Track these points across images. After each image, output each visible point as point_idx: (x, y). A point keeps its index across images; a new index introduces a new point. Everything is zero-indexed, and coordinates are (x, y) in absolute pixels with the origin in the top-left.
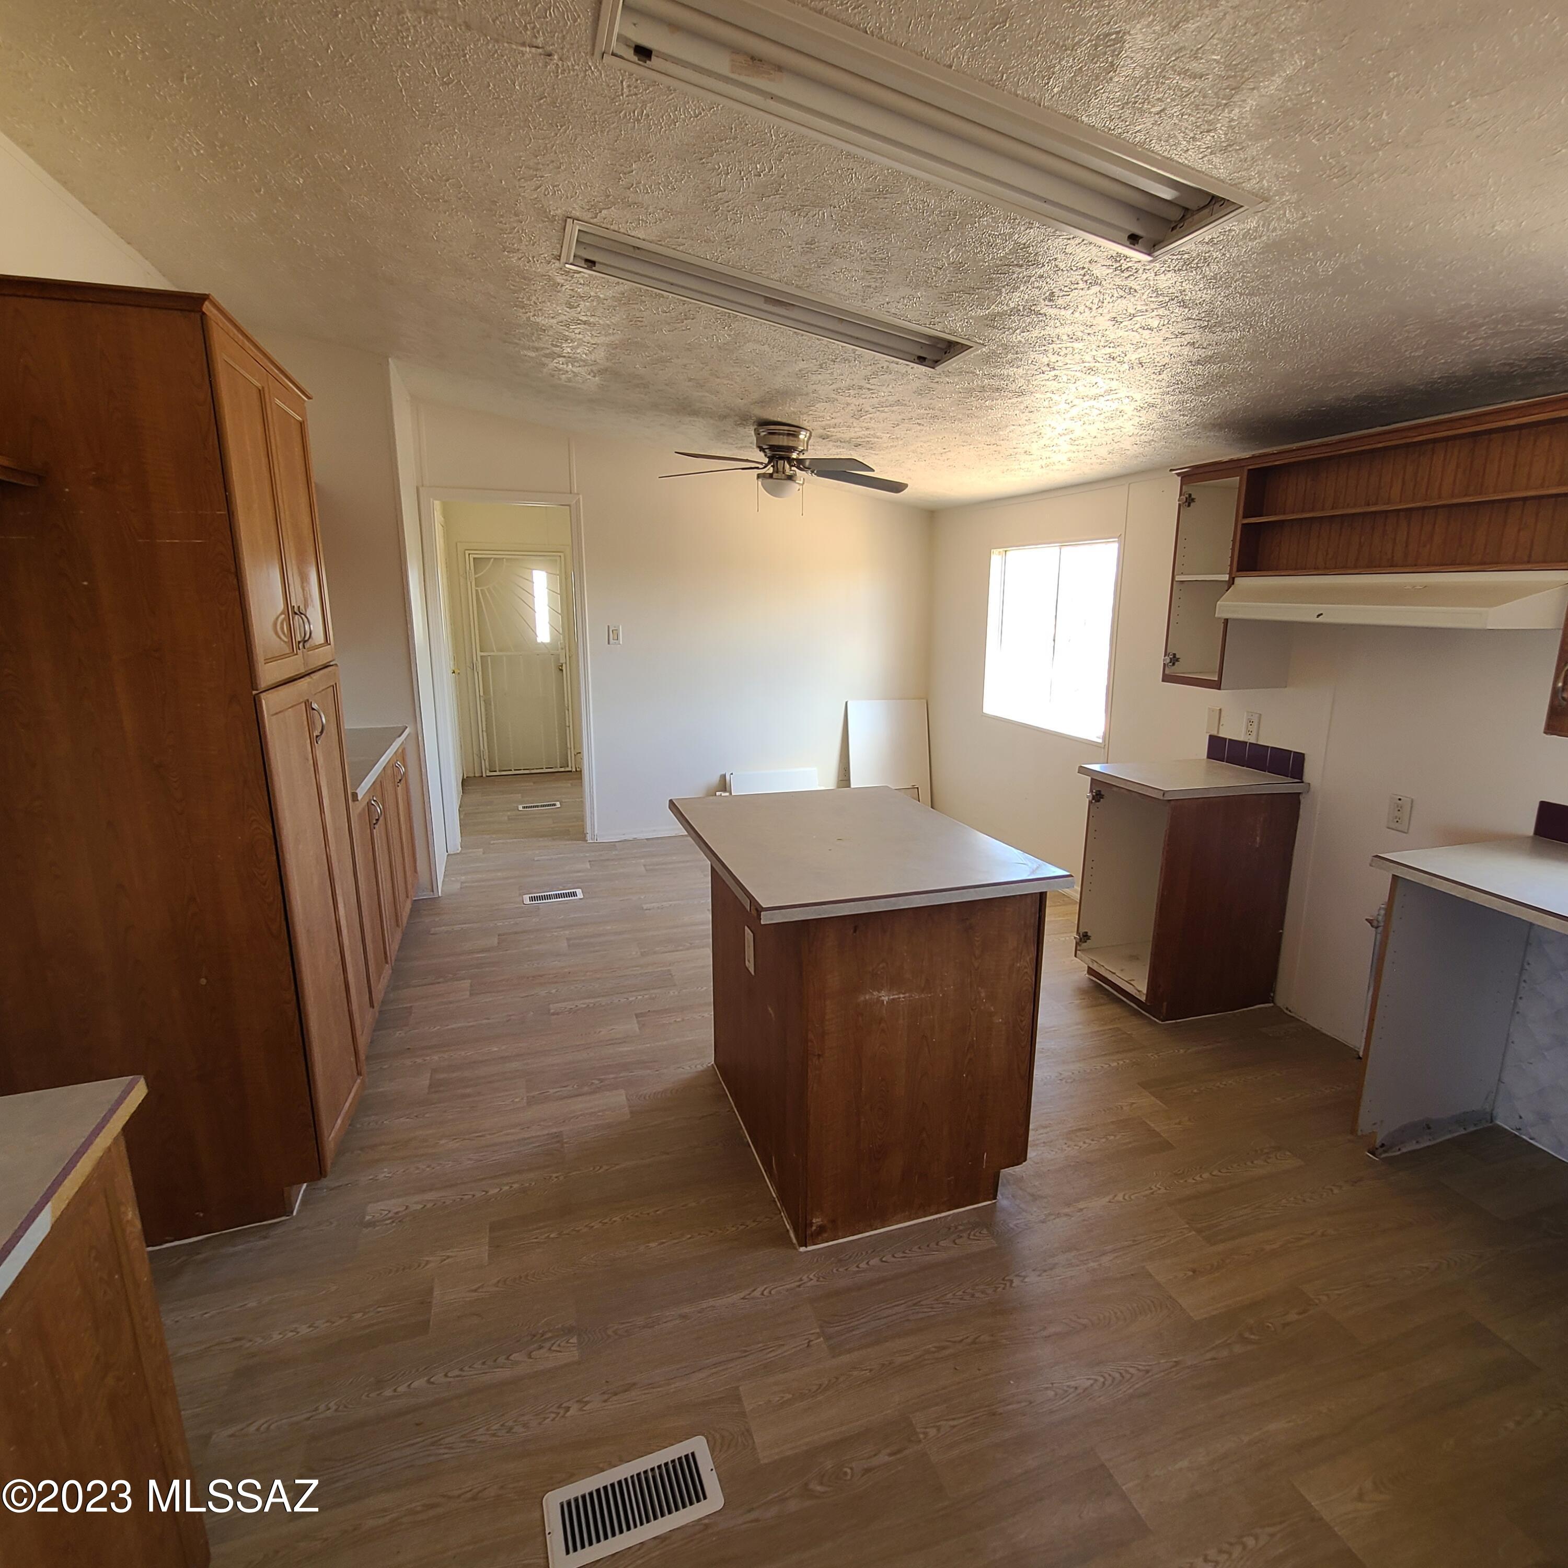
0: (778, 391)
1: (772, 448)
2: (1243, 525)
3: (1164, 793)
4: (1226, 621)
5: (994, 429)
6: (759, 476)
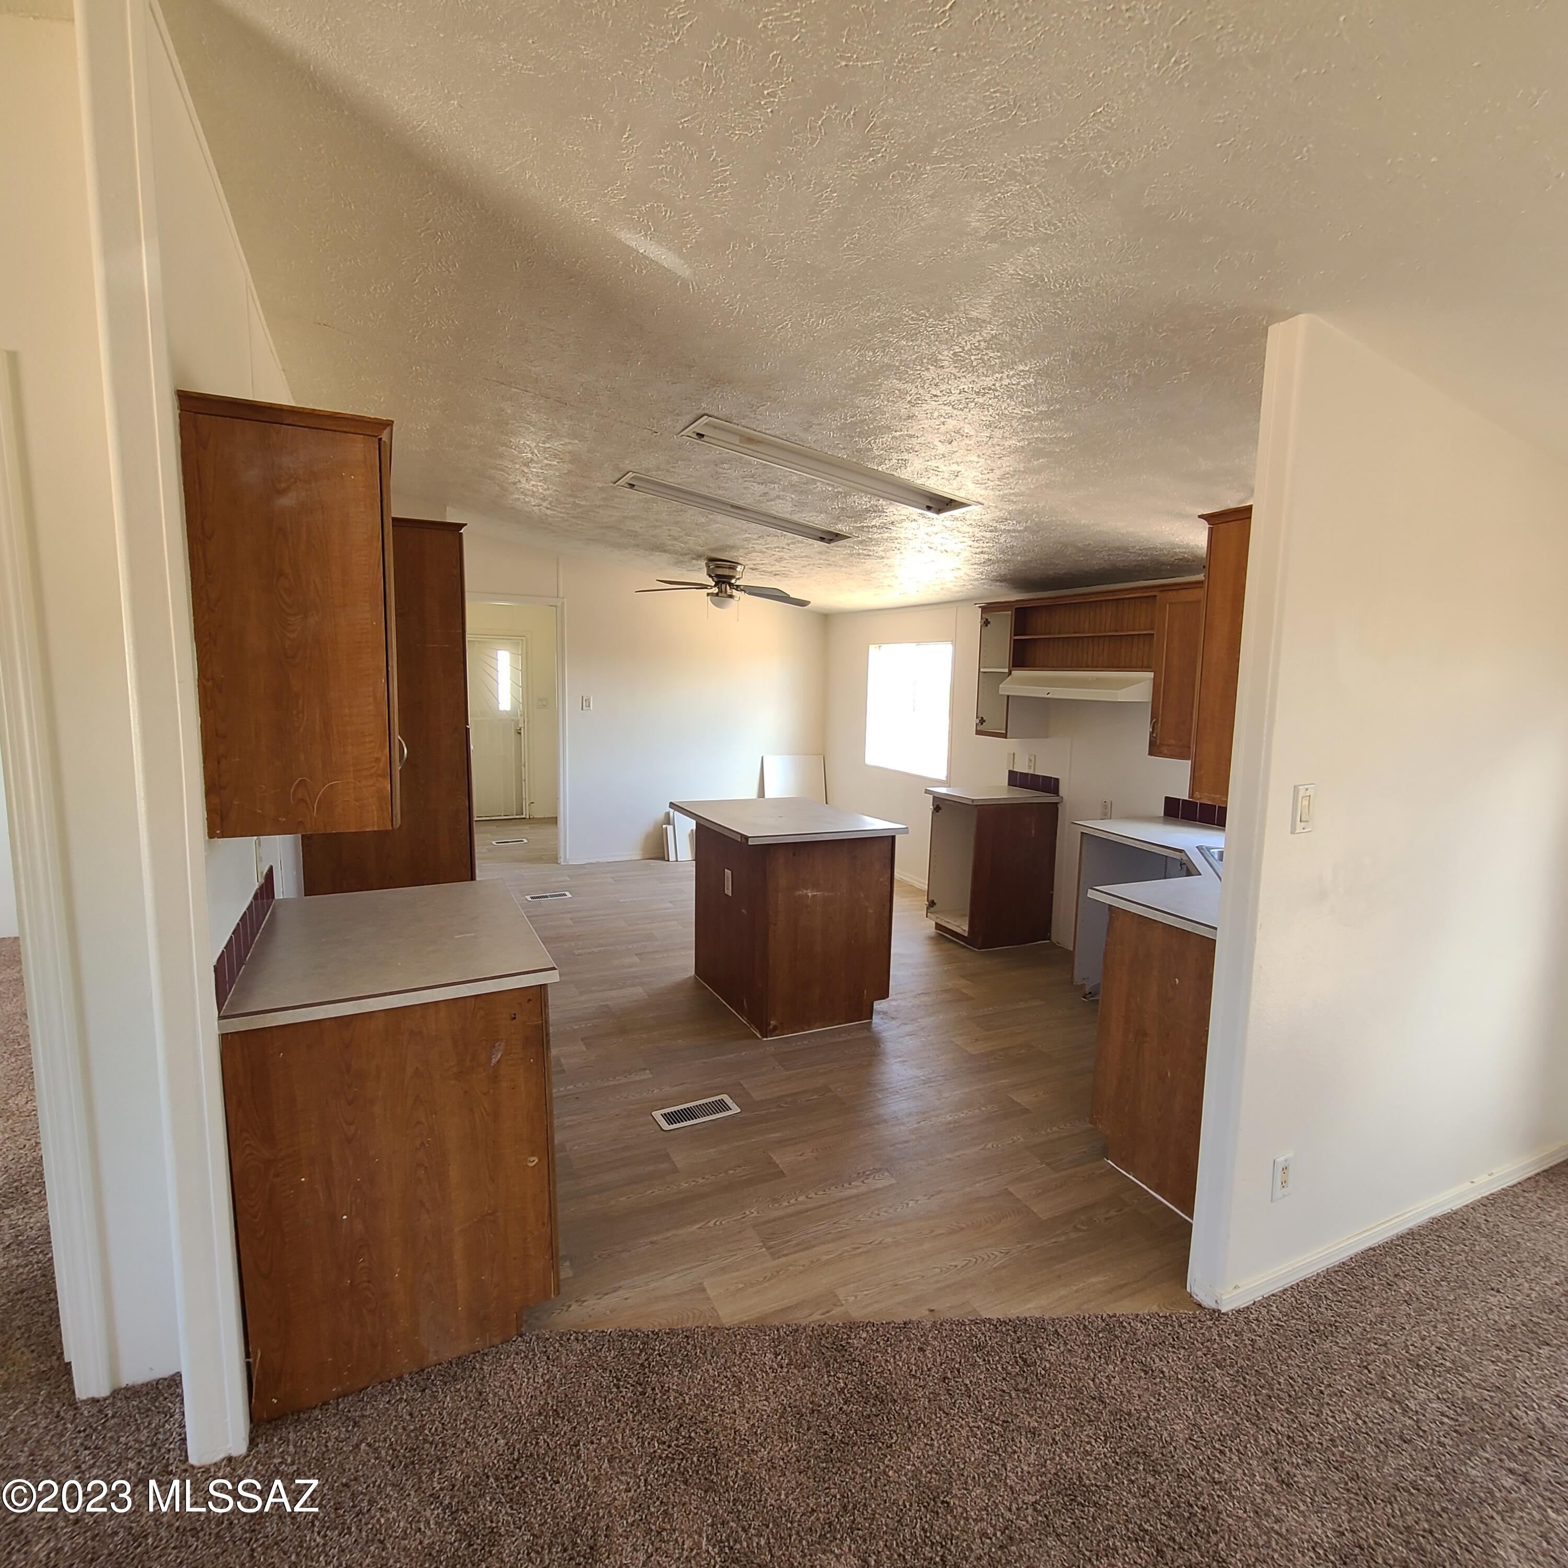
0: (728, 546)
1: (717, 576)
2: (1014, 639)
3: (973, 800)
4: (1008, 696)
5: (868, 573)
6: (708, 594)
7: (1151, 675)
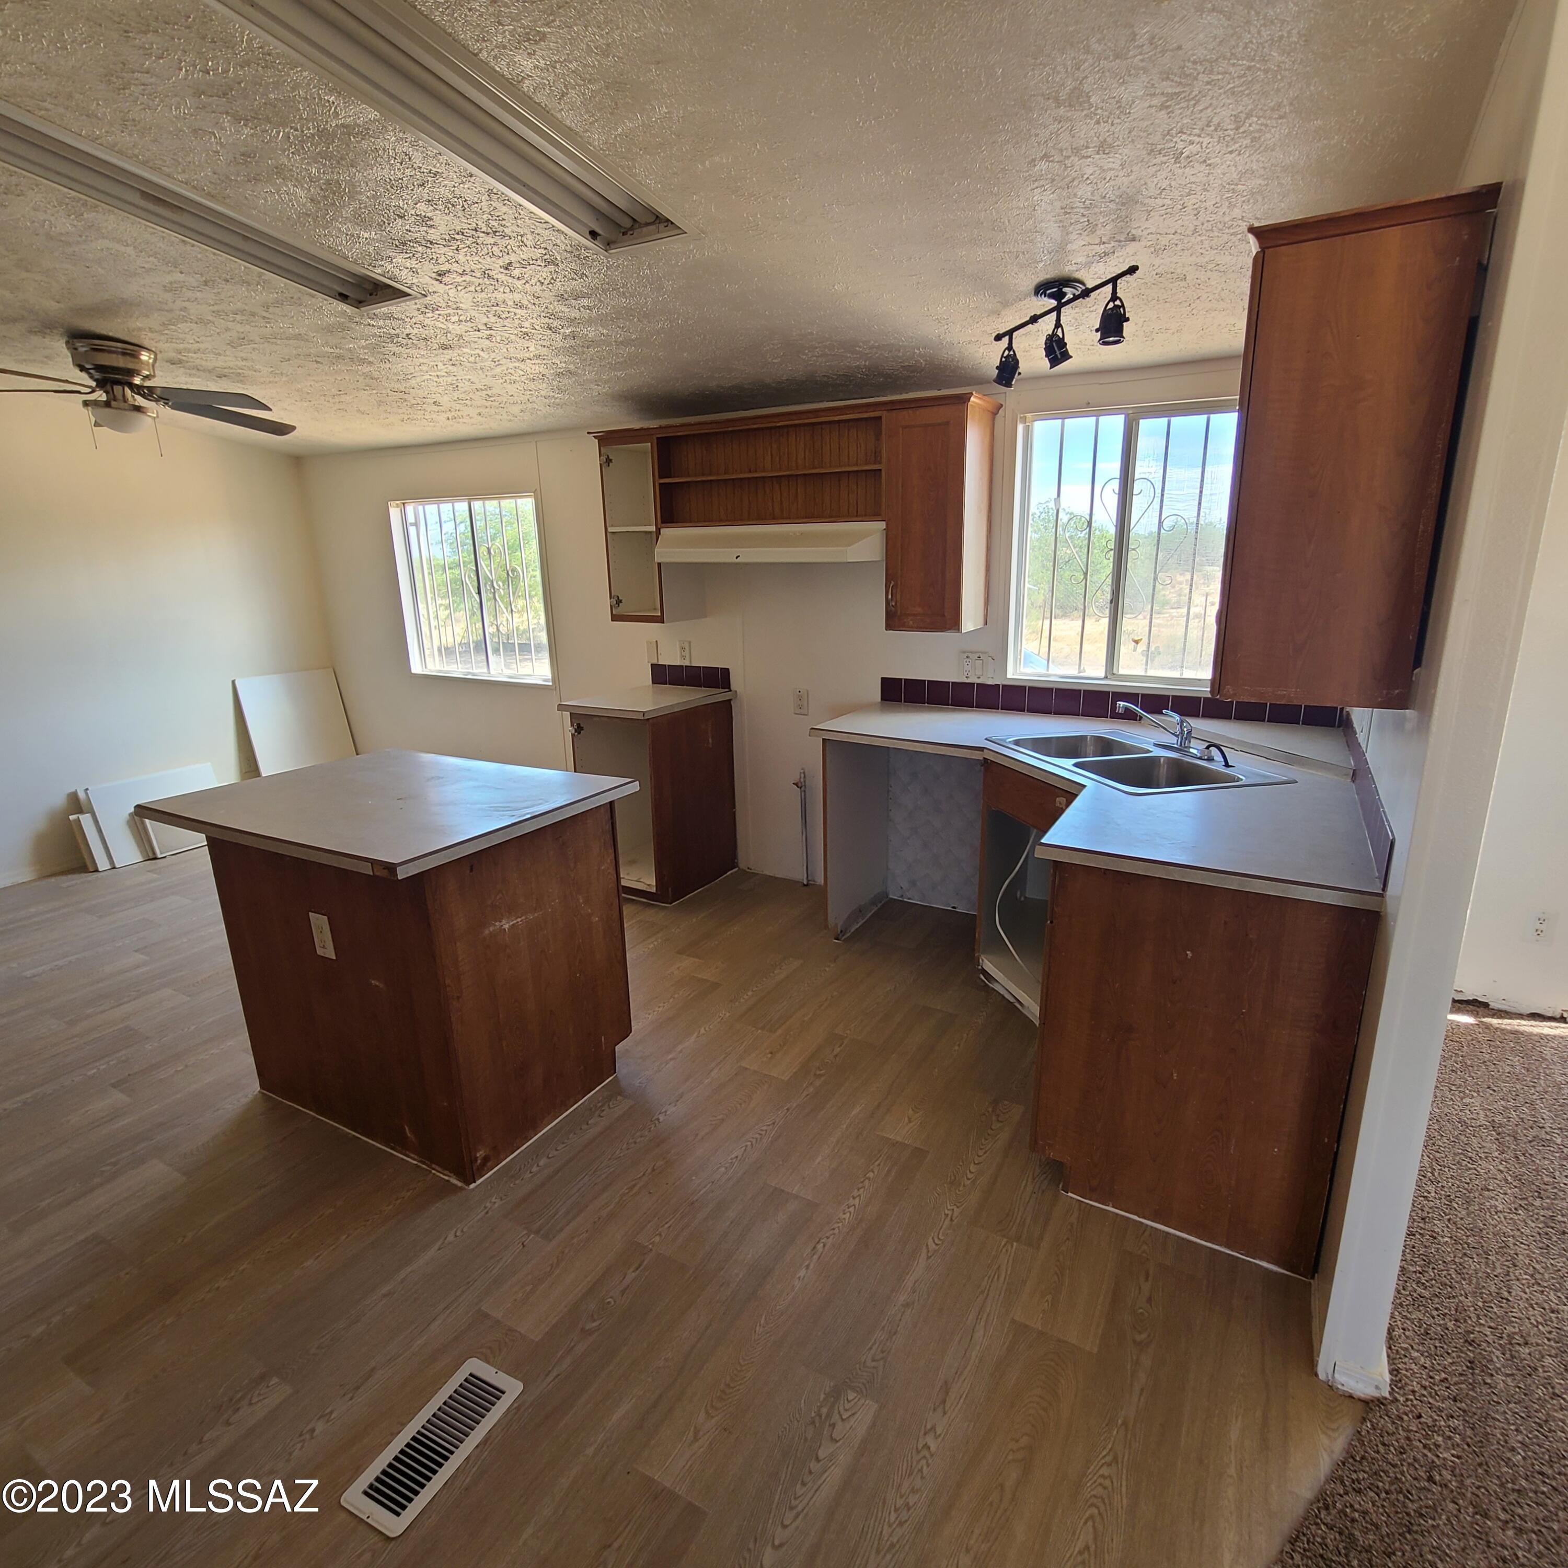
1: (100, 368)
2: (660, 484)
3: (644, 713)
4: (660, 565)
6: (87, 403)
7: (882, 525)
